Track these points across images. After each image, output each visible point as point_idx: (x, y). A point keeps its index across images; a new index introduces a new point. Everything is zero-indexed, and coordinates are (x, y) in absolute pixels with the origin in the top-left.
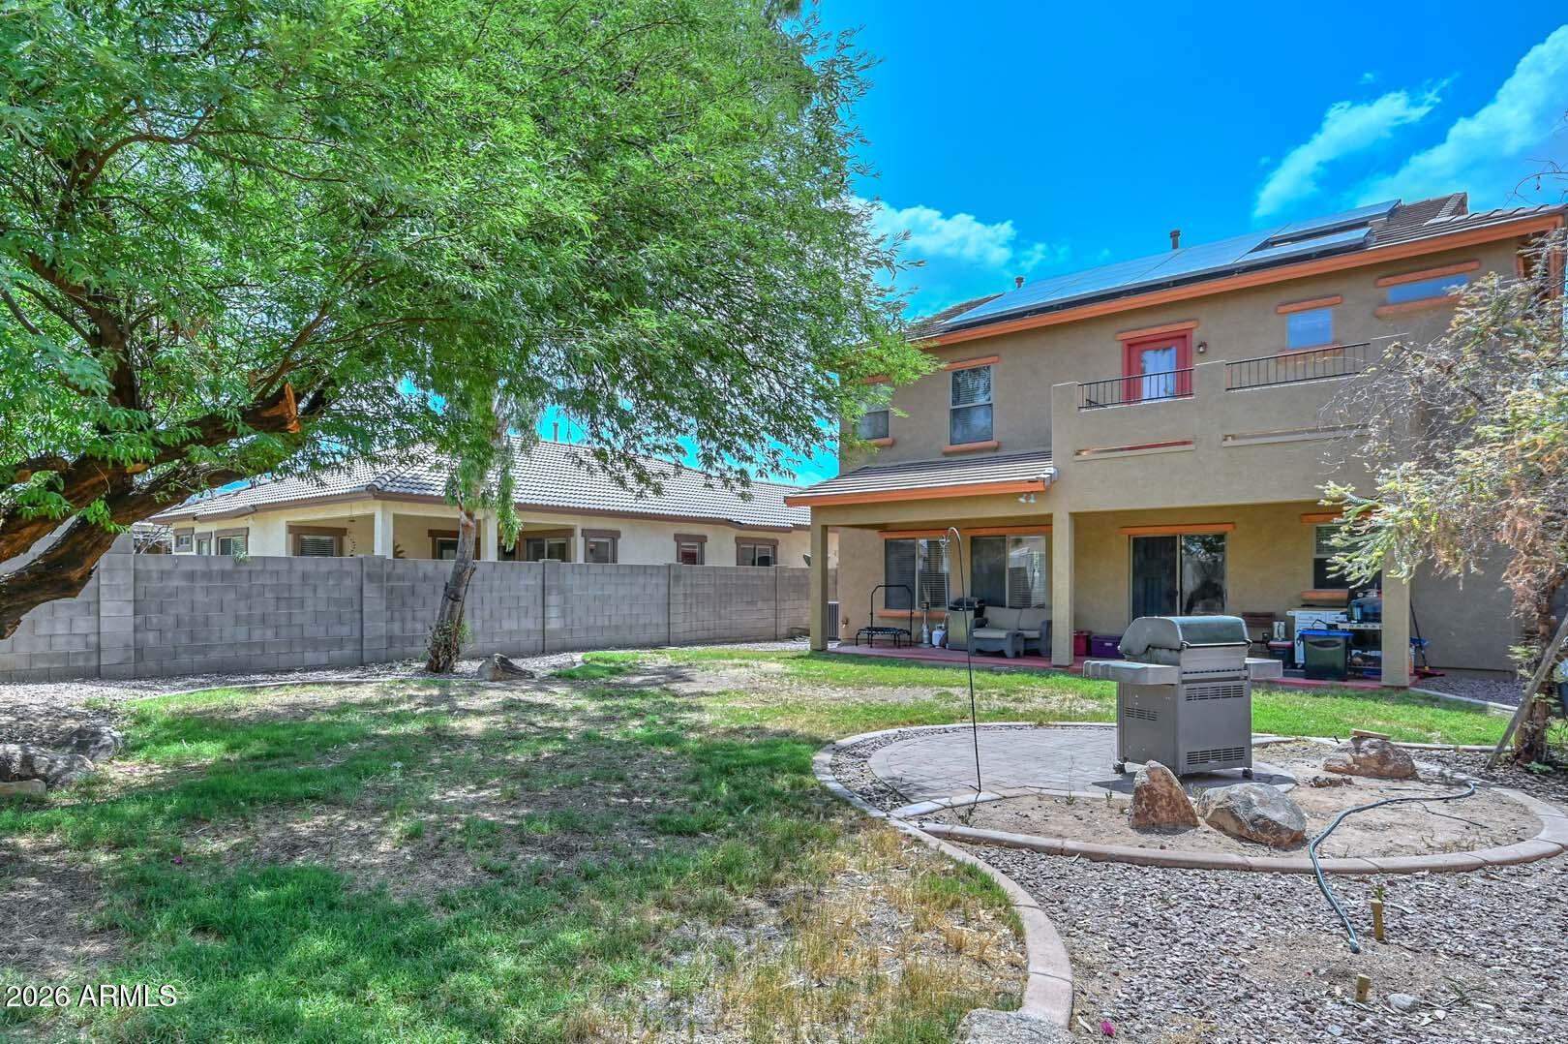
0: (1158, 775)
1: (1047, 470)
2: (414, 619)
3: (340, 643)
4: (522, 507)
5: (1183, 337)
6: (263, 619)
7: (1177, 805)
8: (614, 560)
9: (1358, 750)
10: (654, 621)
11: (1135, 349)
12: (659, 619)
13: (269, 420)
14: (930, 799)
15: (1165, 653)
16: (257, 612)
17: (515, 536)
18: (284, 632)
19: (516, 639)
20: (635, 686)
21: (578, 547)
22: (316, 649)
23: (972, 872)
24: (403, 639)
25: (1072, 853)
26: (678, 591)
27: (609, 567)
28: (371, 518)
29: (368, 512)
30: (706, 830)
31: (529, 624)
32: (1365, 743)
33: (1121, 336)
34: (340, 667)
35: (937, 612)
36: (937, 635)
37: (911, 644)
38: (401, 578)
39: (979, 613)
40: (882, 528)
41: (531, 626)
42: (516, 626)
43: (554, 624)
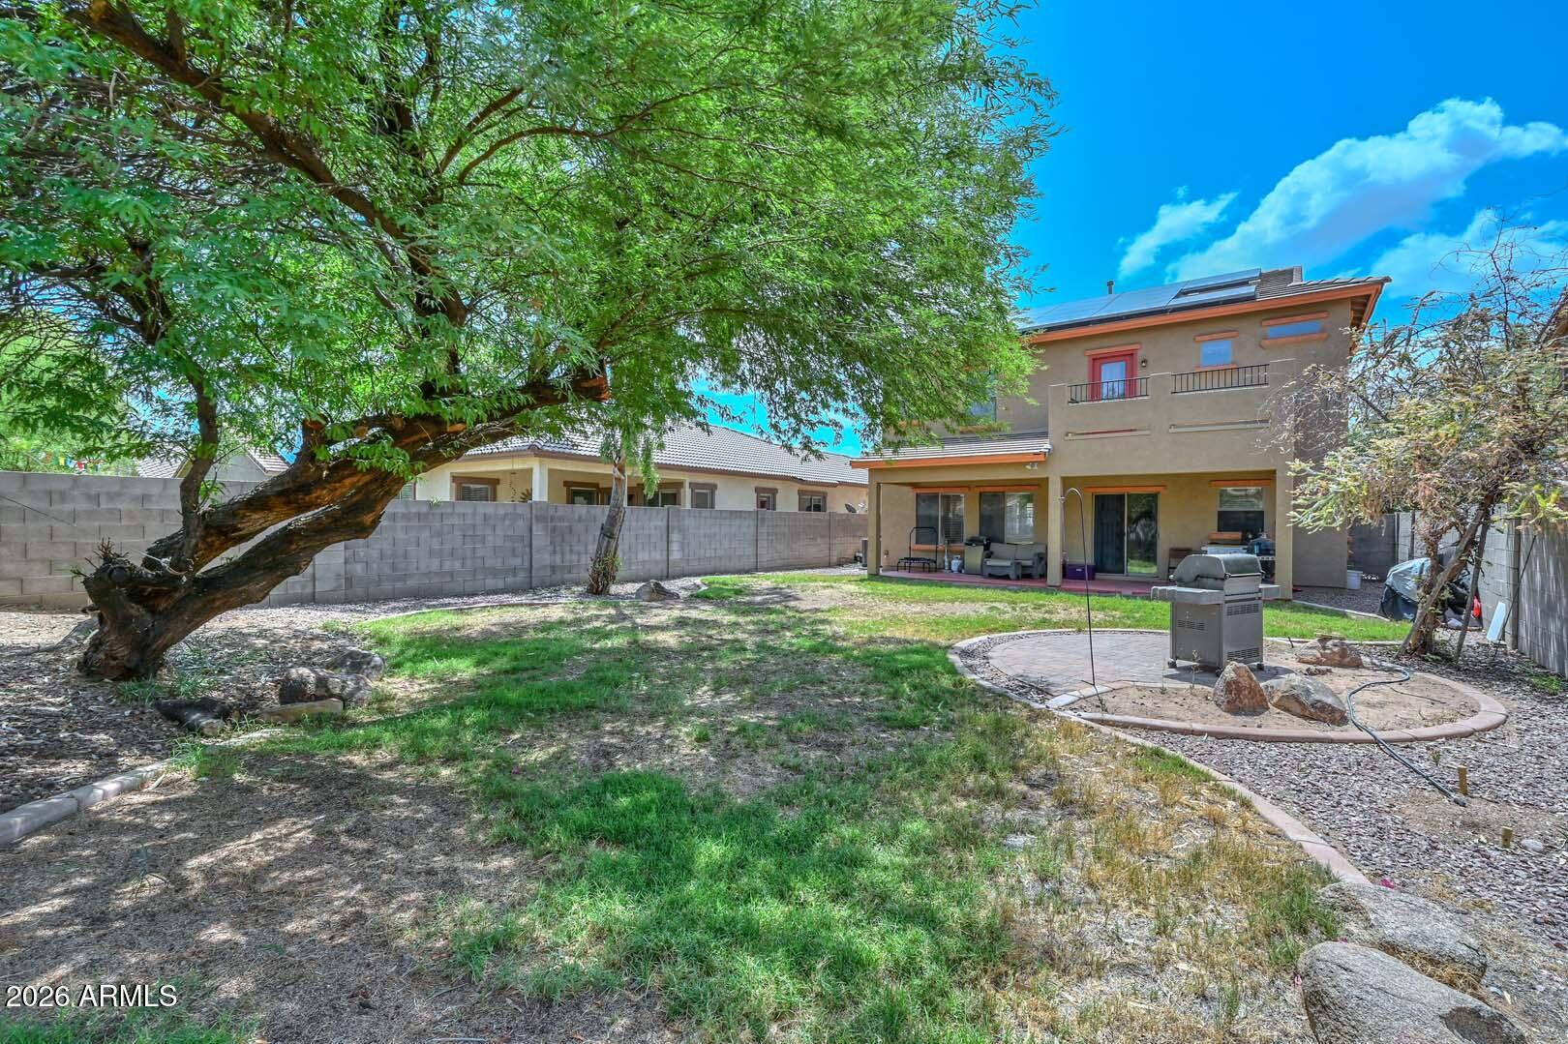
0: (1243, 673)
1: (1045, 446)
2: (571, 551)
3: (514, 571)
4: (661, 467)
5: (1131, 355)
6: (452, 553)
7: (1255, 691)
8: (713, 506)
9: (1324, 648)
10: (745, 552)
11: (1097, 363)
12: (750, 551)
13: (587, 390)
14: (1065, 692)
15: (1211, 581)
16: (447, 547)
17: (655, 488)
18: (469, 562)
19: (647, 566)
20: (759, 604)
21: (686, 495)
22: (495, 576)
23: (1157, 753)
24: (563, 568)
25: (1201, 733)
26: (763, 530)
27: (705, 512)
28: (530, 471)
29: (526, 466)
30: (925, 725)
31: (658, 556)
32: (1329, 644)
33: (1089, 353)
34: (515, 591)
35: (957, 546)
36: (955, 564)
37: (937, 570)
38: (562, 519)
39: (987, 547)
40: (914, 485)
41: (658, 557)
42: (649, 557)
43: (675, 556)
